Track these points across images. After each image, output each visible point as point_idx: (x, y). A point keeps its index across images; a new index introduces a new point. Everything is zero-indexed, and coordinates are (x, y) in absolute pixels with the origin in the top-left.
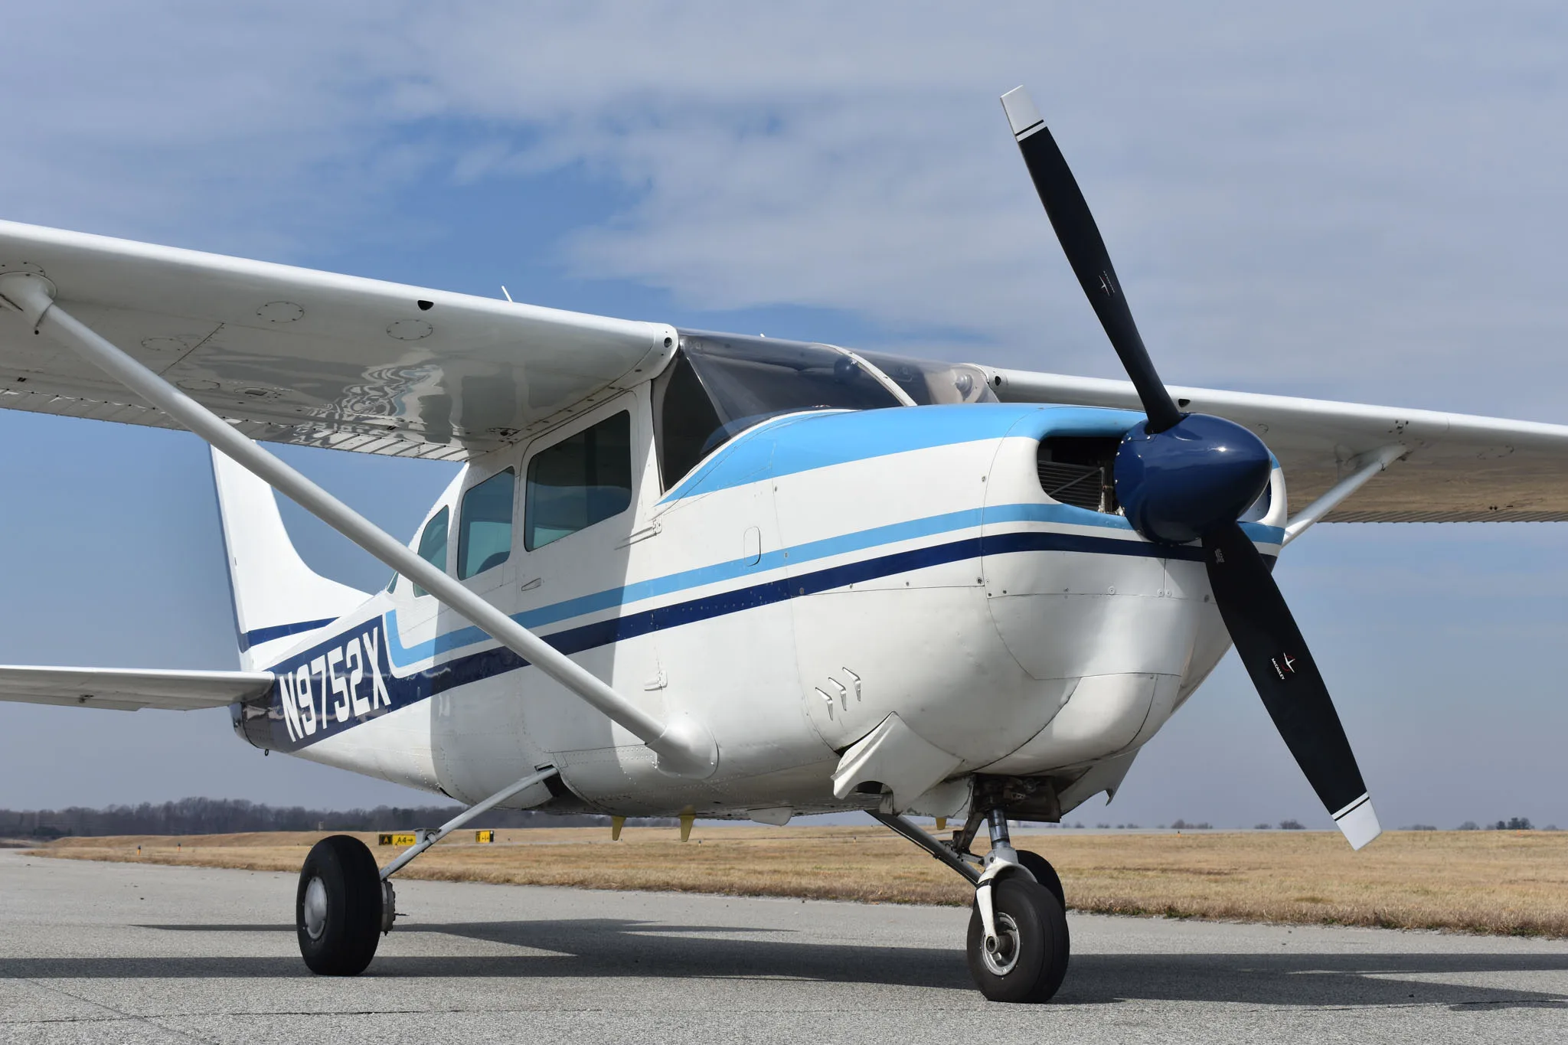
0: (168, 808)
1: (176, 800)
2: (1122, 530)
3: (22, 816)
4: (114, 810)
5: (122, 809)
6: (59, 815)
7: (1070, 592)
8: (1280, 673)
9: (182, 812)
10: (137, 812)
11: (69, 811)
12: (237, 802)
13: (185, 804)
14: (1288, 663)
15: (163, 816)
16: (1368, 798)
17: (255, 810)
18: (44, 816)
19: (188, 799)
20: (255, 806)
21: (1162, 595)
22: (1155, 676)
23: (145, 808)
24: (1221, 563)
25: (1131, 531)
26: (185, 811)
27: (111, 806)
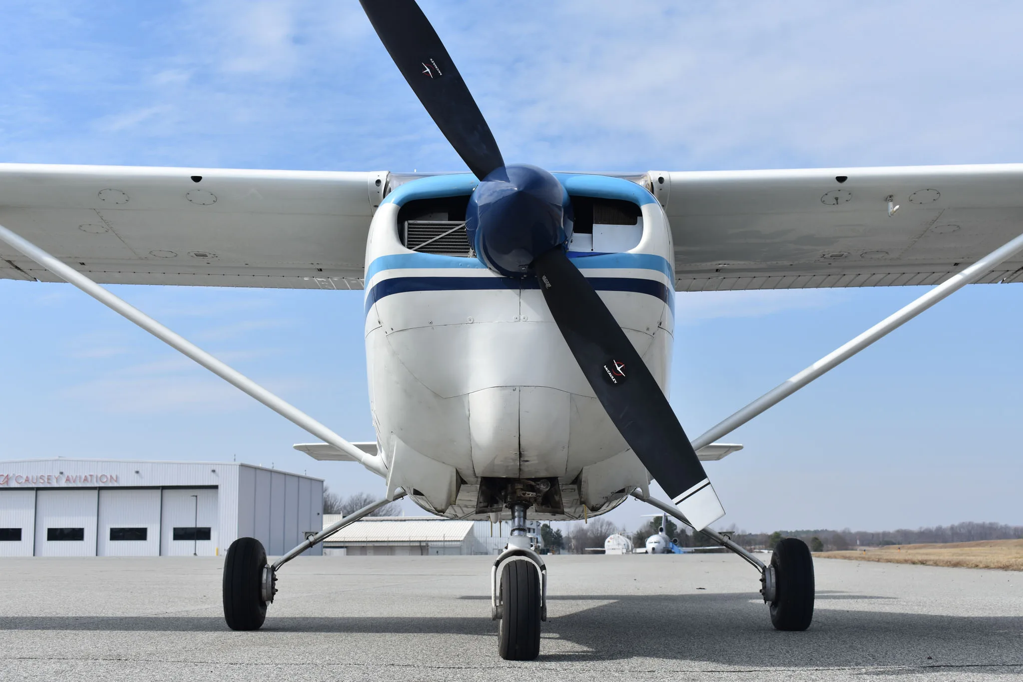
0: (952, 528)
1: (956, 523)
2: (476, 269)
3: (873, 535)
4: (922, 530)
5: (926, 530)
6: (892, 534)
7: (434, 324)
8: (612, 377)
9: (960, 531)
10: (935, 531)
11: (898, 531)
12: (991, 524)
13: (962, 526)
14: (619, 369)
15: (949, 533)
16: (709, 483)
17: (1002, 527)
18: (885, 534)
19: (964, 523)
20: (1001, 526)
21: (518, 320)
22: (518, 389)
23: (939, 529)
24: (549, 288)
25: (485, 269)
26: (962, 530)
27: (921, 528)
